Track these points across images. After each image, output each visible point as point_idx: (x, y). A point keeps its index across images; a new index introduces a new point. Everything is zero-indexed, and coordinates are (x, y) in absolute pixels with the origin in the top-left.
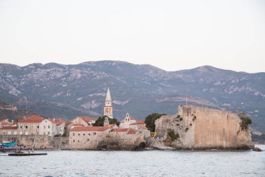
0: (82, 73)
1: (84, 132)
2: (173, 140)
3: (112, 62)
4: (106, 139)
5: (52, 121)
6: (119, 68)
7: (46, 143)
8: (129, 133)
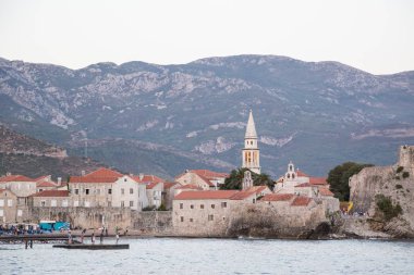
0: (195, 82)
1: (201, 202)
2: (388, 219)
3: (258, 58)
4: (248, 216)
5: (137, 179)
6: (271, 70)
7: (127, 224)
8: (294, 204)
